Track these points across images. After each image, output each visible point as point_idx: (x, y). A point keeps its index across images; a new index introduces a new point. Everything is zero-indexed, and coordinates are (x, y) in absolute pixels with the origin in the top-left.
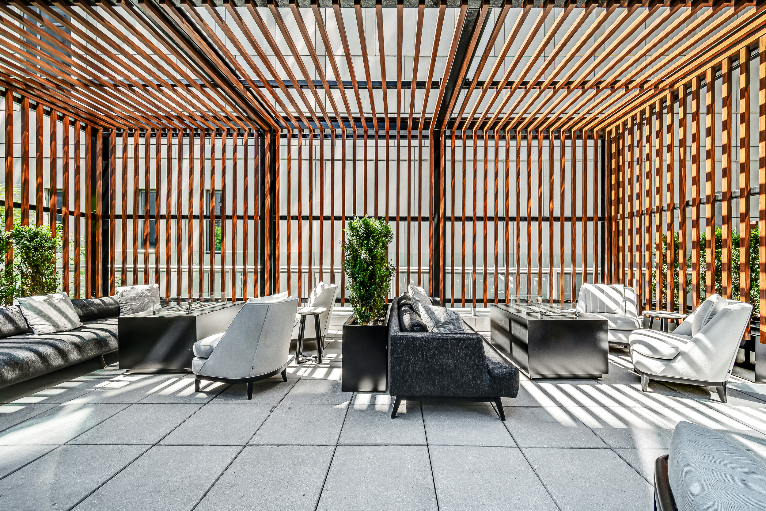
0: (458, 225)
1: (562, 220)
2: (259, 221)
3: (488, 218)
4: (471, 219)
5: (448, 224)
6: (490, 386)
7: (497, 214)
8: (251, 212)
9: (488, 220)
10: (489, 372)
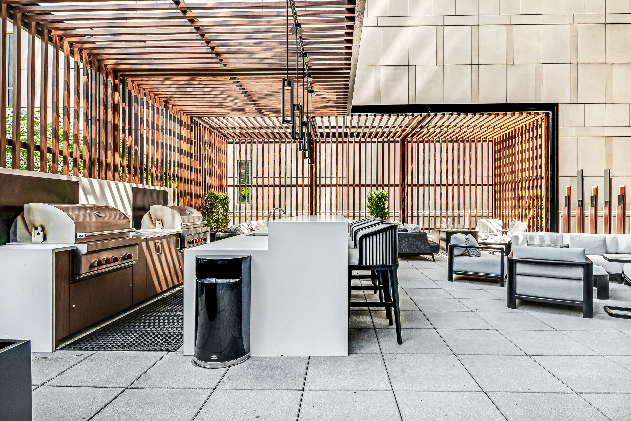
0: (415, 188)
1: (470, 186)
2: (310, 187)
3: (431, 185)
4: (421, 185)
5: (410, 188)
6: (430, 250)
7: (435, 183)
8: (306, 182)
9: (431, 186)
10: (429, 245)
